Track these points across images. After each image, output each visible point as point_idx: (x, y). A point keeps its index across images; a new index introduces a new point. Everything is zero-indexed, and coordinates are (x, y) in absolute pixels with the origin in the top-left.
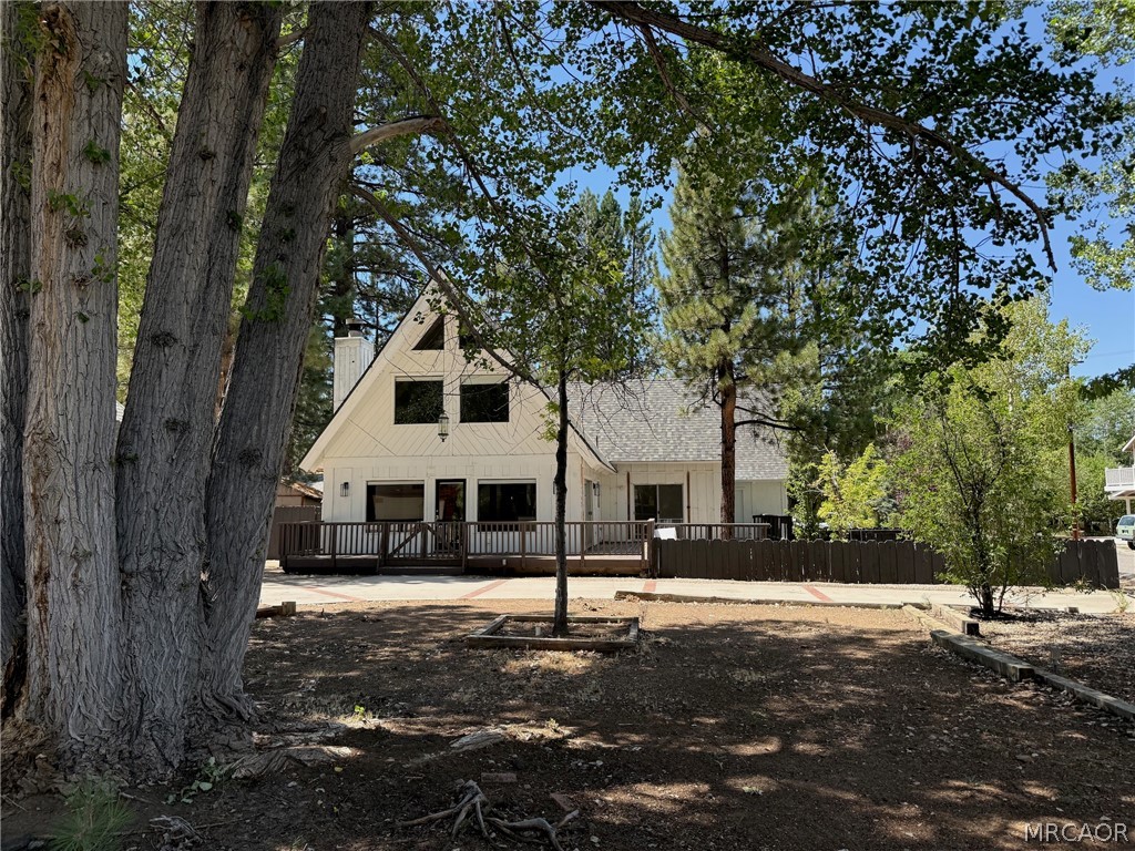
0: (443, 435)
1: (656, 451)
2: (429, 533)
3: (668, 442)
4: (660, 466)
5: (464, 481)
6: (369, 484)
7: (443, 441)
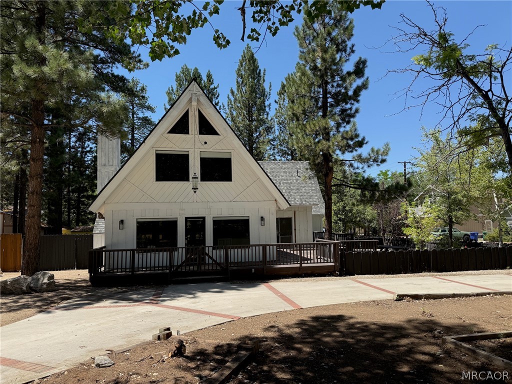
0: (195, 189)
5: (204, 218)
6: (139, 220)
7: (195, 193)
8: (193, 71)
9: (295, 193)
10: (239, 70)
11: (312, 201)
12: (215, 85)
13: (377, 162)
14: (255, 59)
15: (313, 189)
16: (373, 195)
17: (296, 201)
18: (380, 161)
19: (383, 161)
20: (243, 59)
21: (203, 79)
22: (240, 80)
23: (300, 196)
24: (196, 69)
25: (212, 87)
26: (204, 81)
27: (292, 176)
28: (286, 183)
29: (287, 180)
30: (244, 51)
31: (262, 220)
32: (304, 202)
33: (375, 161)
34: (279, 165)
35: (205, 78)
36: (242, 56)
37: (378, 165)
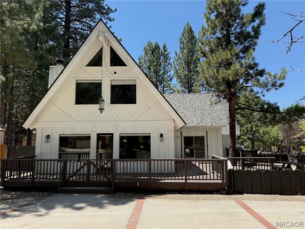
0: (101, 110)
1: (193, 122)
2: (92, 166)
3: (198, 118)
4: (195, 128)
5: (112, 134)
6: (61, 136)
7: (101, 113)
8: (154, 44)
9: (207, 117)
10: (181, 39)
11: (221, 123)
12: (168, 52)
13: (275, 86)
14: (193, 31)
15: (223, 113)
16: (275, 117)
17: (207, 123)
18: (278, 85)
19: (281, 85)
20: (184, 32)
21: (161, 49)
22: (182, 46)
23: (211, 119)
24: (157, 43)
25: (166, 53)
26: (161, 50)
27: (206, 103)
28: (200, 109)
29: (202, 107)
30: (185, 27)
31: (161, 137)
32: (214, 124)
33: (274, 85)
34: (196, 96)
35: (162, 48)
36: (183, 30)
37: (277, 89)
